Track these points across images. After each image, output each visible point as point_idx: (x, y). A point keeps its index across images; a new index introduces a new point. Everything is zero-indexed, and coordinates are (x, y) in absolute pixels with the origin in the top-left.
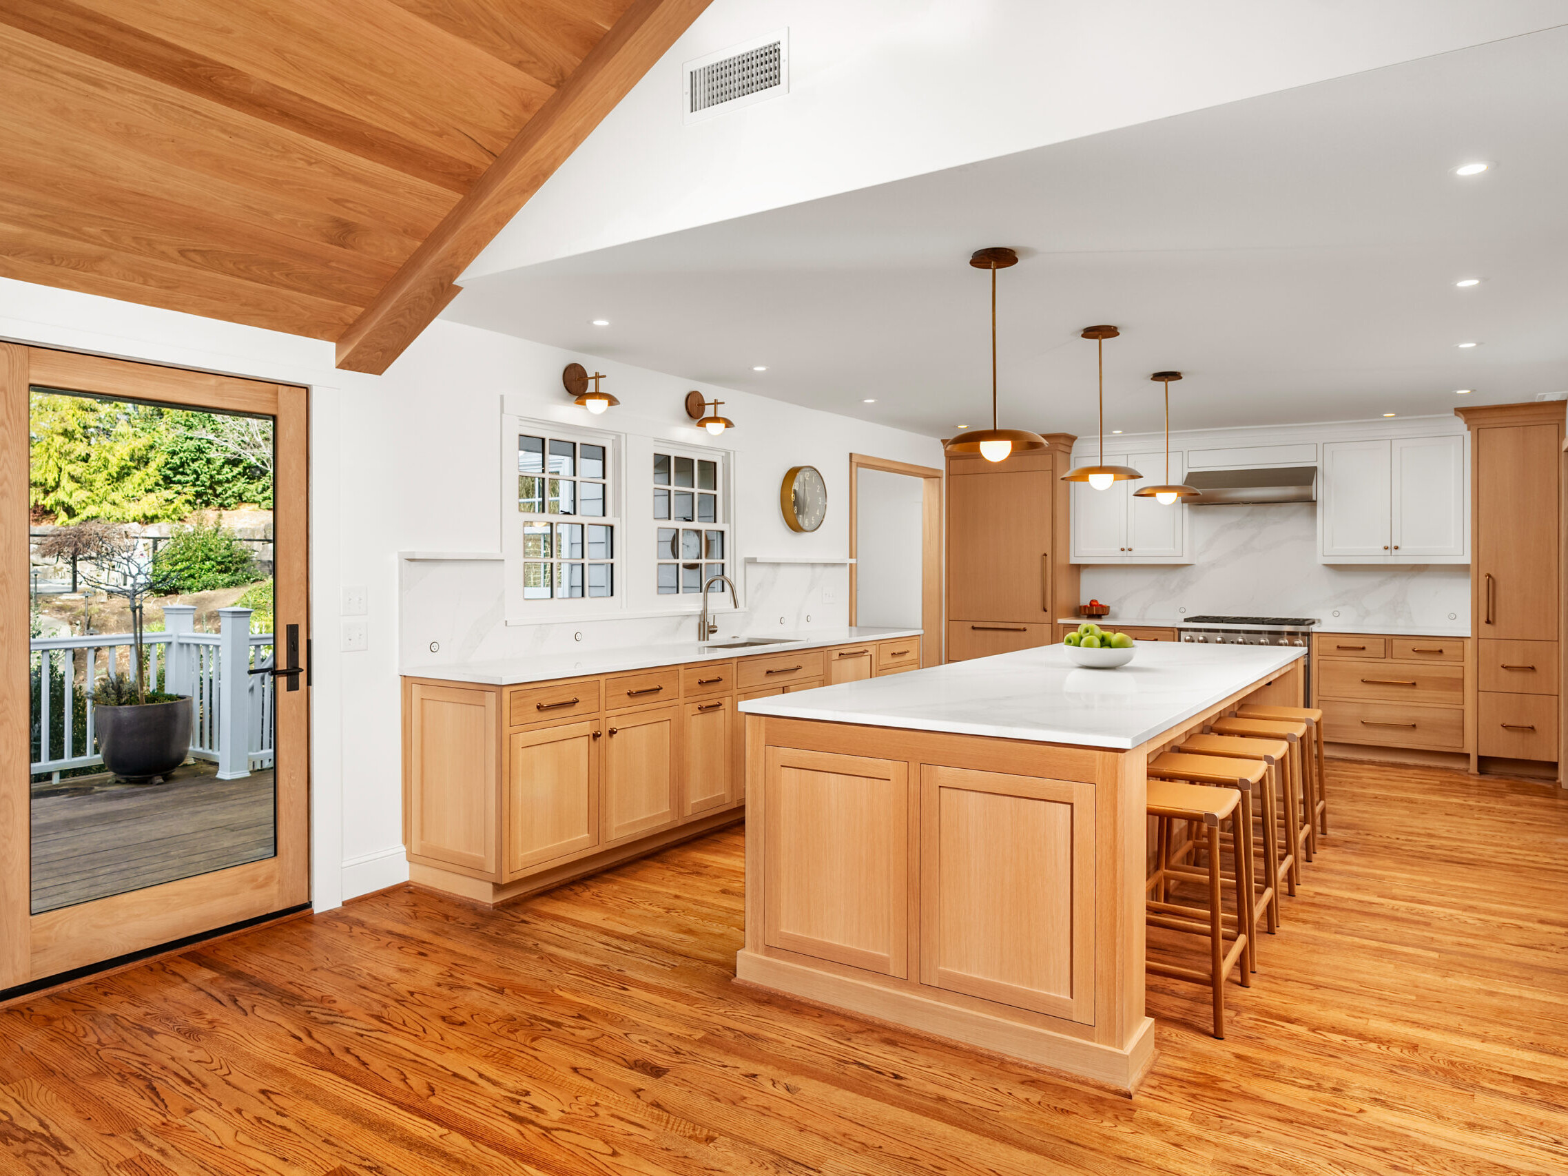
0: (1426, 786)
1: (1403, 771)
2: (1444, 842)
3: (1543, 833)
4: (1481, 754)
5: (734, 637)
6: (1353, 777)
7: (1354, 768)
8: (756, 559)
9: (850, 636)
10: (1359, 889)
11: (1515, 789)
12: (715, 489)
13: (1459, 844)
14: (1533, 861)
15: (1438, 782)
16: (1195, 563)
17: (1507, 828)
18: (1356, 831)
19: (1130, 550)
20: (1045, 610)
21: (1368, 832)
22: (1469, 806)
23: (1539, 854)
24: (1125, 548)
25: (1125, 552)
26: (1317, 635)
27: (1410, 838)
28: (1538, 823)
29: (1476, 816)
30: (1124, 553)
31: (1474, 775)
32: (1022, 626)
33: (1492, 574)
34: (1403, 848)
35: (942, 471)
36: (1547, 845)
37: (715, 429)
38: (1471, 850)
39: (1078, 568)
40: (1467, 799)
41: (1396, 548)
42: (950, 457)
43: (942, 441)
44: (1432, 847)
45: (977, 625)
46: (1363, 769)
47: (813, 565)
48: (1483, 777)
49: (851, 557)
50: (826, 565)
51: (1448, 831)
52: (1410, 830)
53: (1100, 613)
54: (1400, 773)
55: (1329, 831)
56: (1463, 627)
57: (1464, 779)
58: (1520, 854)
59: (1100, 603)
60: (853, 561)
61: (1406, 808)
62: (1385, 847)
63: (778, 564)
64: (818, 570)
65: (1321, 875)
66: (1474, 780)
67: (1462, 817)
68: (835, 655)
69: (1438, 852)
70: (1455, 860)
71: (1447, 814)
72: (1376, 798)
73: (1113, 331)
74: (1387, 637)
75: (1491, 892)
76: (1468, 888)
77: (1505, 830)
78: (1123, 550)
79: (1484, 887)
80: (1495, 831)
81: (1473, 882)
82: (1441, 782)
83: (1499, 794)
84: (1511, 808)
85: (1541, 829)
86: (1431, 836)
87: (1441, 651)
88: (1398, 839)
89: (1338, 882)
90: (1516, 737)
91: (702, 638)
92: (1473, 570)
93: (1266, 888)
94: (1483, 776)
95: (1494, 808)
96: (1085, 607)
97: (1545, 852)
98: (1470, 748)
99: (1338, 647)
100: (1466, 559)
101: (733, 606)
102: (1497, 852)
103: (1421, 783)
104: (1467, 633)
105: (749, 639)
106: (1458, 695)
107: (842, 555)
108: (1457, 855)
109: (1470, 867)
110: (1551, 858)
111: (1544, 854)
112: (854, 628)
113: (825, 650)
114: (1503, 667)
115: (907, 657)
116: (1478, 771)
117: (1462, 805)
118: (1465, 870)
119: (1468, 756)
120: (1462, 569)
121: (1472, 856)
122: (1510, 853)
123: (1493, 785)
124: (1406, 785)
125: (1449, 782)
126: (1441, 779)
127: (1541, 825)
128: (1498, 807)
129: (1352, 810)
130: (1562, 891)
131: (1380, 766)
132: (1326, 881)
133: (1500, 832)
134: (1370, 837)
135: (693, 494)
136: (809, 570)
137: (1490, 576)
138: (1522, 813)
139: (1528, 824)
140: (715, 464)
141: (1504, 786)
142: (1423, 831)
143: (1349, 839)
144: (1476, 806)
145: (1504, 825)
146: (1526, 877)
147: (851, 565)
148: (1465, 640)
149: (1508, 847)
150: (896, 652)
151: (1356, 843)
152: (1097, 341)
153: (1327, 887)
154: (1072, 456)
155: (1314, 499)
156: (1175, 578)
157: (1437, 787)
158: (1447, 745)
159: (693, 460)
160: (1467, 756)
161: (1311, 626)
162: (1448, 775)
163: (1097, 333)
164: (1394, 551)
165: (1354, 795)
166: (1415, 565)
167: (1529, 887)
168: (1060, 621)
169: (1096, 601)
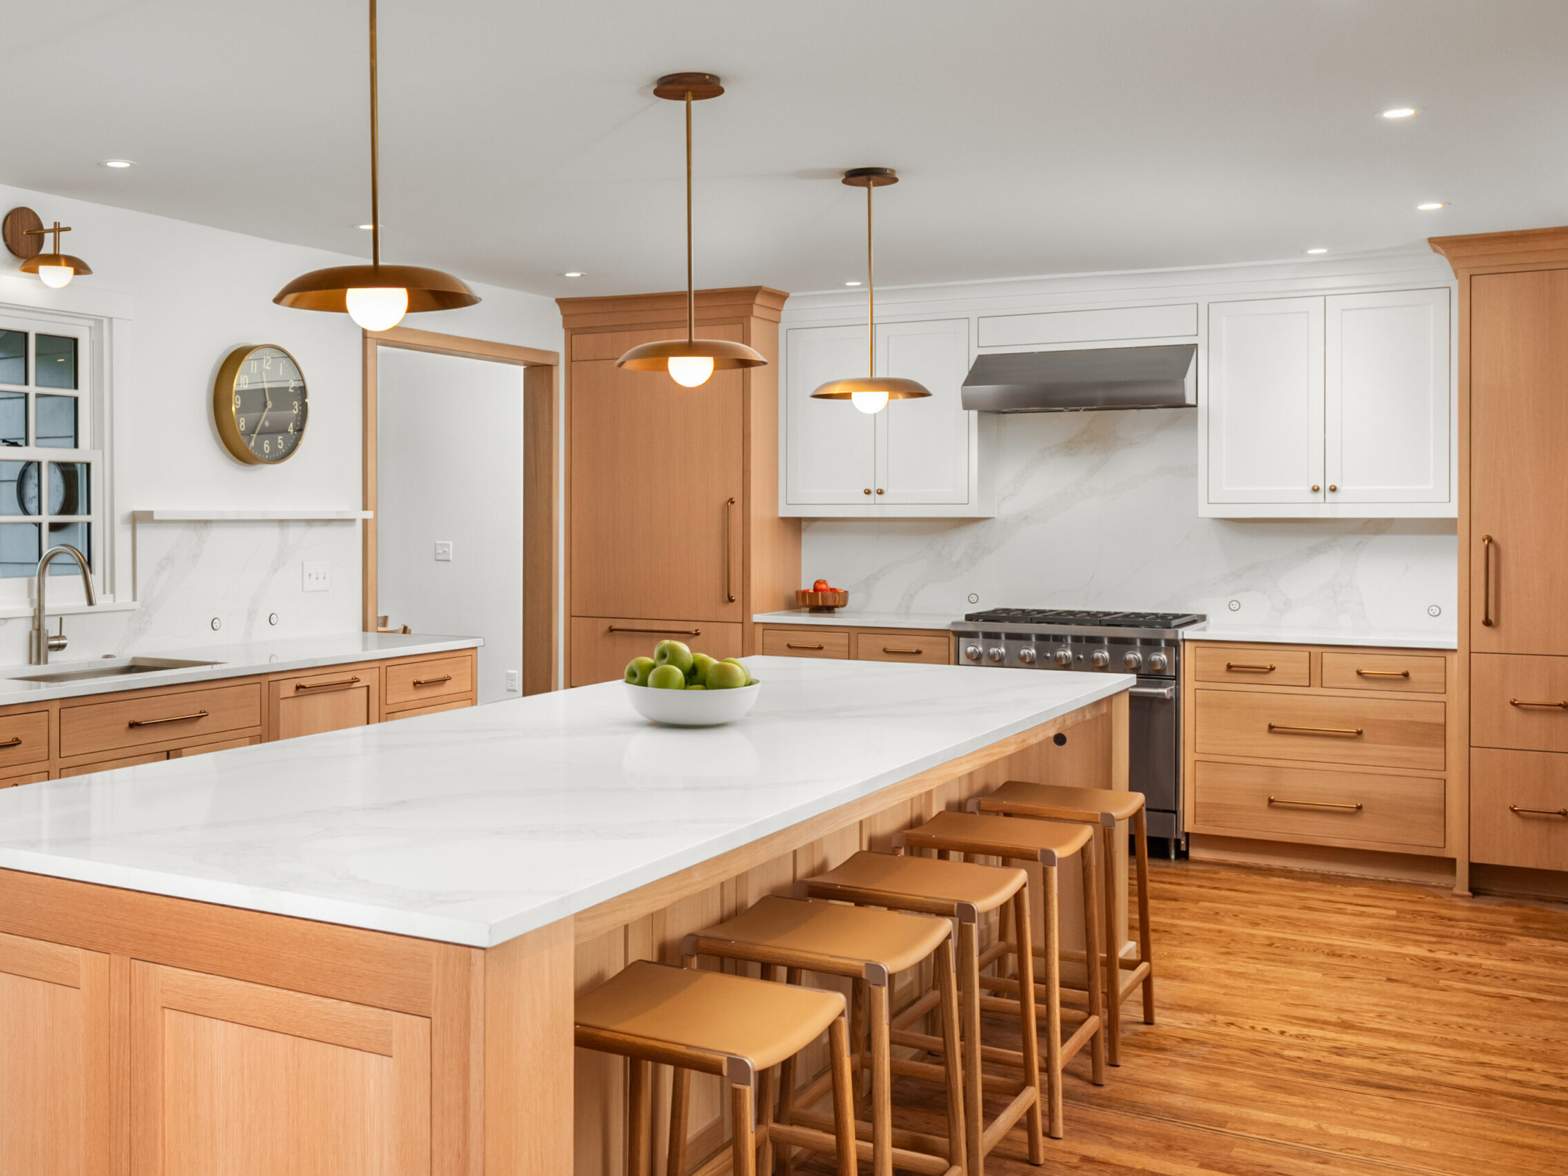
0: (1369, 921)
1: (1339, 888)
2: (1366, 1040)
3: (1554, 1018)
4: (1475, 860)
5: (107, 657)
6: (1244, 904)
7: (1255, 884)
8: (151, 513)
9: (365, 648)
10: (1169, 1147)
11: (1527, 927)
12: (76, 387)
13: (1393, 1043)
14: (1520, 1083)
15: (1394, 913)
16: (996, 515)
17: (1491, 1010)
18: (1211, 1017)
19: (881, 492)
20: (731, 600)
21: (1232, 1019)
22: (1436, 961)
23: (1536, 1066)
24: (871, 488)
25: (872, 496)
26: (1194, 644)
27: (1305, 1031)
28: (1551, 998)
29: (1442, 983)
30: (870, 498)
31: (1462, 897)
32: (692, 627)
33: (1495, 538)
34: (1287, 1053)
35: (556, 355)
36: (1556, 1047)
37: (56, 277)
38: (1411, 1057)
39: (796, 526)
40: (1434, 947)
41: (1333, 489)
42: (572, 331)
43: (559, 301)
44: (1340, 1051)
45: (618, 624)
46: (1267, 885)
47: (282, 522)
48: (1480, 903)
49: (365, 508)
50: (310, 522)
51: (1380, 1016)
52: (1311, 1013)
53: (830, 603)
54: (1331, 893)
55: (1160, 1017)
56: (1446, 634)
57: (1443, 906)
58: (1500, 1067)
59: (831, 586)
60: (369, 515)
61: (1317, 966)
62: (1254, 1051)
63: (206, 523)
64: (294, 533)
65: (1110, 1117)
66: (1463, 908)
67: (1415, 986)
68: (287, 689)
69: (1349, 1061)
70: (1376, 1079)
71: (1389, 980)
72: (1271, 945)
73: (707, 82)
74: (1313, 650)
75: (1419, 1152)
76: (1378, 1144)
77: (1485, 1014)
78: (868, 492)
79: (1410, 1143)
80: (1468, 1016)
81: (1392, 1131)
82: (1400, 911)
83: (1494, 937)
84: (1510, 965)
85: (1553, 1012)
86: (1345, 1026)
87: (1406, 675)
88: (1282, 1033)
89: (1136, 1132)
90: (1535, 831)
91: (34, 659)
92: (1463, 527)
93: (951, 1166)
94: (1477, 899)
95: (1480, 966)
96: (805, 593)
97: (1548, 1061)
98: (1456, 849)
99: (1229, 667)
100: (1451, 510)
101: (85, 602)
102: (1460, 1063)
103: (1362, 914)
104: (1449, 639)
105: (134, 659)
106: (1435, 753)
107: (350, 506)
108: (1382, 1067)
109: (1397, 1095)
110: (1555, 1075)
111: (1545, 1067)
112: (371, 635)
113: (264, 680)
114: (1513, 704)
115: (448, 688)
116: (1470, 890)
117: (1423, 959)
118: (1386, 1104)
119: (1452, 862)
120: (1443, 526)
121: (1408, 1071)
122: (1482, 1064)
123: (1490, 917)
124: (1335, 918)
125: (1414, 912)
126: (1400, 905)
127: (1556, 1003)
128: (1488, 963)
129: (1219, 971)
130: (1558, 1151)
131: (1301, 879)
132: (1113, 1129)
133: (1477, 1017)
134: (1233, 1031)
135: (26, 395)
136: (273, 533)
137: (1490, 540)
138: (1526, 976)
139: (1532, 1000)
140: (76, 341)
141: (1510, 920)
142: (1332, 1017)
143: (1190, 1035)
144: (1446, 962)
145: (1485, 1002)
146: (1498, 1118)
147: (365, 522)
148: (1449, 656)
149: (1482, 1051)
150: (423, 679)
151: (1203, 1043)
152: (684, 103)
153: (1112, 1143)
154: (782, 327)
155: (1190, 400)
156: (962, 541)
157: (1387, 922)
158: (1419, 841)
159: (26, 335)
160: (1449, 865)
161: (1180, 631)
162: (1415, 897)
163: (681, 88)
164: (1329, 496)
165: (1234, 938)
166: (1369, 521)
167: (1497, 1141)
168: (757, 618)
169: (824, 582)
